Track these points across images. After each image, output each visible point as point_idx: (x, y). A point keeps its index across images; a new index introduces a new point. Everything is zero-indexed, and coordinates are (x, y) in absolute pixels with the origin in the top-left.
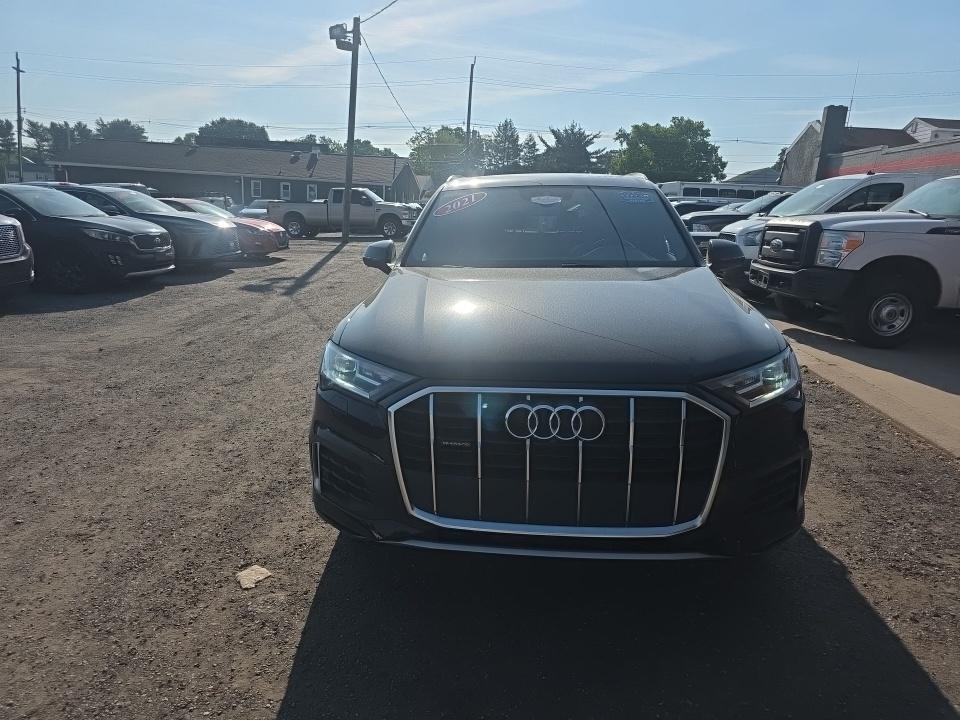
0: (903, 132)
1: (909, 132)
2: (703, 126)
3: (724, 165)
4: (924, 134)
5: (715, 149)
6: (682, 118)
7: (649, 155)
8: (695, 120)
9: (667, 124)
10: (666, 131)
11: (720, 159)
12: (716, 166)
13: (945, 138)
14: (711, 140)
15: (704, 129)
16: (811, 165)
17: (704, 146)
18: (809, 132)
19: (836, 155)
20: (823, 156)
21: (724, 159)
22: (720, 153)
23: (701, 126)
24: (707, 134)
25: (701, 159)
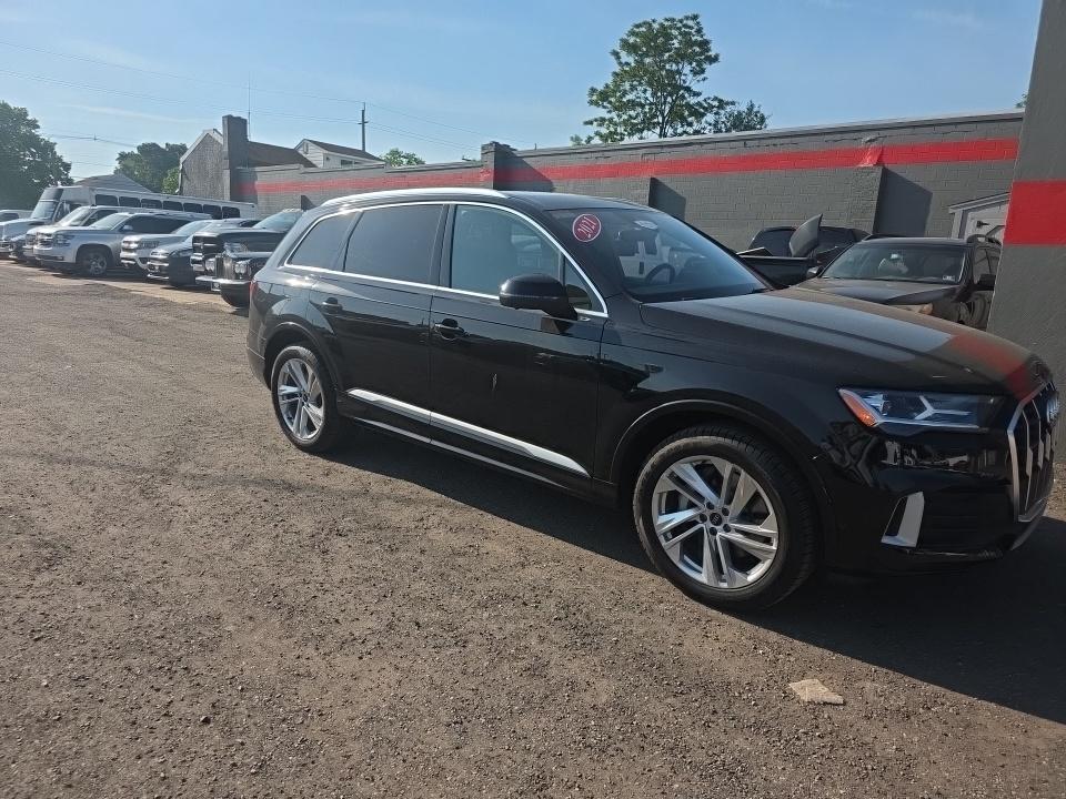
0: (295, 151)
1: (300, 152)
2: (26, 114)
3: (67, 167)
4: (316, 156)
5: (50, 147)
11: (60, 159)
12: (57, 168)
13: (335, 162)
14: (43, 133)
15: (29, 118)
16: (219, 178)
17: (34, 141)
18: (207, 141)
19: (247, 169)
20: (232, 168)
21: (65, 160)
22: (59, 151)
23: (23, 114)
24: (34, 124)
25: (33, 154)
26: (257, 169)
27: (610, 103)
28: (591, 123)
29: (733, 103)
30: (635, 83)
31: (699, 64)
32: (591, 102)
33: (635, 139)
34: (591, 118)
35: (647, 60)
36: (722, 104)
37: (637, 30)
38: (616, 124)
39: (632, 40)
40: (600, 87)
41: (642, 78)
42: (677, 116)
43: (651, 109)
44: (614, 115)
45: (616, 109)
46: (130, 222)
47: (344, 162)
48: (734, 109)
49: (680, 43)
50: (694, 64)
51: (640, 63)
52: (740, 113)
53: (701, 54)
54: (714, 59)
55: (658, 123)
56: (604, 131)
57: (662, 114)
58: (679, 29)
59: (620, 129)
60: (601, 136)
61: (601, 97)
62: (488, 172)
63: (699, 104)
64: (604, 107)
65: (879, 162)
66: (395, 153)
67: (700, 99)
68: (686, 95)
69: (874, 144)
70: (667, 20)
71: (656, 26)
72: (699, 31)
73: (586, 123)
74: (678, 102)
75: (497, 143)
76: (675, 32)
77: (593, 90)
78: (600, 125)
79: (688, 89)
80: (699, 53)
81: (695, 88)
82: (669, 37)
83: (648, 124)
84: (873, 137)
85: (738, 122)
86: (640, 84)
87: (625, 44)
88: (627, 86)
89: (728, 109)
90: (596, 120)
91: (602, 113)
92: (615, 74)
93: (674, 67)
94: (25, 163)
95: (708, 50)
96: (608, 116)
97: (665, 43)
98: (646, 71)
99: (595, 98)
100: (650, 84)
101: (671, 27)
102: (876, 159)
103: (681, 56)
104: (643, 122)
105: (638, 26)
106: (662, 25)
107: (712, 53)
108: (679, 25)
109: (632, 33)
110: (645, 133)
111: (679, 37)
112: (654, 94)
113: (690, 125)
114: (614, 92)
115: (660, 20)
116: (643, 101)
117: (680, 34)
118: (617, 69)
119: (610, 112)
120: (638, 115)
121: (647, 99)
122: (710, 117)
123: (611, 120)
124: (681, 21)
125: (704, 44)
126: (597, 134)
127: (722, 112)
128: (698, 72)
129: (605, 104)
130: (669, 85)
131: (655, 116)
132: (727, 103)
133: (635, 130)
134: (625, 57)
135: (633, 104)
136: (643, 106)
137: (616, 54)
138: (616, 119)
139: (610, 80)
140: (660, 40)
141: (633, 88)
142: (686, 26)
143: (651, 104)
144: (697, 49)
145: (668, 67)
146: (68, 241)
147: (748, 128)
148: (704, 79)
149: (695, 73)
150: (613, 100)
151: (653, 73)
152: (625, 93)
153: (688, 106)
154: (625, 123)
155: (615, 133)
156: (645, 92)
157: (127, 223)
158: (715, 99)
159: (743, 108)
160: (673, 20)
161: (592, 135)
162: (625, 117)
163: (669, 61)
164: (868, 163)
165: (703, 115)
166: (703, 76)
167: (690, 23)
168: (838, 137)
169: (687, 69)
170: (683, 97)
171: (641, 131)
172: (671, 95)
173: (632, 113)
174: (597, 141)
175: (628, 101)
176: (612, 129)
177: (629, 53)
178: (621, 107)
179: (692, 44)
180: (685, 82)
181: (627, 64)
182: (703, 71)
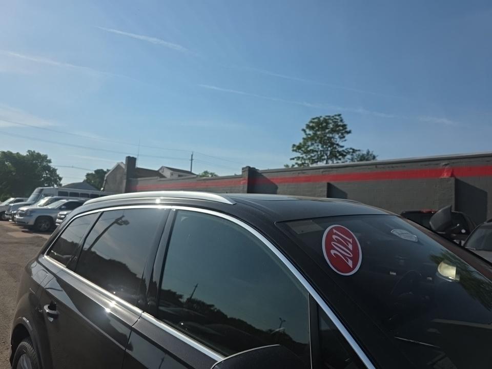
0: (158, 171)
1: (160, 172)
2: (47, 157)
3: (60, 179)
4: (167, 174)
5: (55, 170)
6: (34, 152)
7: (13, 169)
8: (42, 153)
9: (24, 153)
10: (24, 157)
11: (58, 176)
12: (56, 179)
13: (175, 176)
14: (52, 165)
15: (48, 159)
16: (121, 183)
17: (48, 168)
18: (118, 167)
19: (134, 179)
20: (127, 179)
21: (60, 176)
22: (58, 172)
23: (46, 157)
24: (50, 161)
25: (47, 174)
26: (139, 179)
27: (302, 150)
28: (293, 159)
29: (359, 150)
30: (313, 142)
31: (342, 134)
32: (293, 150)
33: (315, 165)
34: (294, 157)
35: (319, 133)
36: (354, 151)
37: (313, 121)
38: (305, 160)
39: (311, 125)
40: (297, 144)
41: (316, 140)
42: (333, 156)
43: (321, 153)
44: (304, 155)
45: (305, 153)
46: (65, 204)
47: (179, 176)
48: (361, 153)
49: (333, 125)
50: (340, 134)
51: (315, 134)
52: (363, 155)
53: (342, 130)
54: (349, 132)
55: (325, 159)
56: (300, 162)
57: (326, 155)
58: (332, 120)
59: (307, 162)
60: (298, 164)
61: (298, 148)
62: (245, 180)
63: (343, 151)
64: (300, 152)
65: (452, 175)
66: (206, 172)
67: (344, 149)
68: (337, 147)
69: (447, 167)
70: (327, 116)
71: (322, 119)
72: (341, 121)
73: (291, 159)
74: (333, 150)
75: (249, 167)
76: (331, 121)
77: (294, 146)
78: (298, 160)
79: (338, 145)
80: (342, 129)
81: (341, 144)
82: (328, 123)
83: (320, 159)
84: (446, 163)
85: (362, 158)
86: (316, 143)
87: (308, 126)
88: (309, 143)
89: (357, 153)
90: (296, 158)
91: (298, 155)
92: (304, 139)
93: (331, 135)
94: (43, 177)
95: (346, 128)
96: (301, 156)
97: (326, 126)
98: (318, 137)
99: (295, 148)
100: (320, 142)
101: (328, 119)
102: (450, 174)
103: (333, 131)
104: (318, 159)
105: (314, 119)
106: (324, 118)
107: (348, 130)
108: (332, 118)
109: (311, 122)
110: (319, 163)
111: (333, 124)
112: (322, 147)
113: (340, 159)
114: (304, 146)
115: (324, 116)
116: (317, 150)
117: (333, 122)
118: (305, 136)
119: (302, 154)
120: (315, 156)
121: (318, 149)
122: (349, 156)
123: (302, 158)
124: (333, 117)
125: (344, 126)
126: (296, 163)
127: (354, 154)
128: (342, 137)
129: (300, 151)
130: (328, 143)
131: (323, 156)
132: (357, 151)
133: (314, 162)
134: (308, 131)
135: (313, 151)
136: (317, 152)
137: (304, 130)
138: (305, 157)
139: (301, 141)
140: (324, 124)
141: (312, 144)
142: (335, 119)
143: (321, 151)
144: (341, 128)
145: (328, 135)
146: (32, 214)
147: (367, 160)
148: (345, 140)
149: (341, 138)
150: (303, 149)
151: (321, 138)
152: (308, 146)
153: (339, 152)
154: (309, 159)
155: (305, 163)
156: (318, 146)
157: (64, 205)
158: (351, 149)
159: (365, 152)
160: (329, 116)
161: (294, 164)
162: (309, 156)
163: (328, 133)
164: (445, 176)
165: (345, 156)
166: (344, 139)
167: (337, 117)
168: (427, 163)
169: (337, 136)
170: (335, 148)
171: (317, 162)
172: (330, 147)
173: (312, 155)
174: (296, 166)
175: (311, 150)
176: (303, 162)
177: (310, 130)
178: (307, 152)
179: (338, 126)
180: (336, 141)
181: (309, 134)
182: (344, 137)
